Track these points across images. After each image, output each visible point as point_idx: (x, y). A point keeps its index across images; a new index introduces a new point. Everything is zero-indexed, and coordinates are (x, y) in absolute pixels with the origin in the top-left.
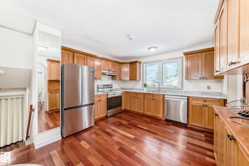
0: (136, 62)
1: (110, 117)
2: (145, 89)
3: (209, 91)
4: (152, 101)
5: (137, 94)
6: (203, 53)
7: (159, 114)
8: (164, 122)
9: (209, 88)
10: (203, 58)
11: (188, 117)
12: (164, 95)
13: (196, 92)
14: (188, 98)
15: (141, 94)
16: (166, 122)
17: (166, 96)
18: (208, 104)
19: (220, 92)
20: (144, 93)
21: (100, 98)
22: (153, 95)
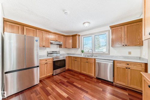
0: (76, 35)
1: (55, 75)
2: (83, 54)
3: (130, 55)
4: (87, 63)
5: (76, 58)
6: (125, 26)
7: (92, 73)
8: (95, 79)
9: (130, 53)
10: (126, 29)
11: (113, 76)
12: (95, 59)
13: (120, 56)
14: (114, 62)
15: (79, 58)
16: (97, 80)
17: (96, 60)
18: (130, 66)
19: (139, 56)
20: (81, 57)
21: (46, 62)
22: (87, 59)
